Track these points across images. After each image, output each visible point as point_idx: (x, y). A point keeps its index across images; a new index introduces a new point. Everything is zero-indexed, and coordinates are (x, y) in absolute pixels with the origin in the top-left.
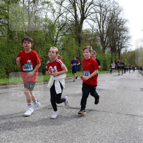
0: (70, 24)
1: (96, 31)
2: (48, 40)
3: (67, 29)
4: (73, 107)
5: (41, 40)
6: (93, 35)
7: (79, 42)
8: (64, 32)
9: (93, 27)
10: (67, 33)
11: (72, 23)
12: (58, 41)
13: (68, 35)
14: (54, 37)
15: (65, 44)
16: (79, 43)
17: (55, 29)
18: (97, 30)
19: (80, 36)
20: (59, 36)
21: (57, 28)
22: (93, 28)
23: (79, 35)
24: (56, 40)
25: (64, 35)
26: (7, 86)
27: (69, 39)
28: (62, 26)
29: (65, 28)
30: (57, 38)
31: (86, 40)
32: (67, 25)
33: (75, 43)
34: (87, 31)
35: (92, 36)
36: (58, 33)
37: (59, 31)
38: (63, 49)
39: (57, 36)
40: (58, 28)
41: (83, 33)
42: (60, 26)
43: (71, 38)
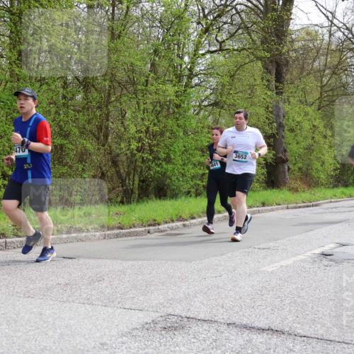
0: (243, 7)
1: (346, 32)
2: (161, 70)
3: (233, 29)
4: (257, 324)
5: (133, 71)
6: (333, 47)
7: (279, 78)
8: (219, 39)
9: (334, 17)
10: (230, 45)
11: (250, 4)
12: (196, 75)
13: (234, 50)
14: (182, 58)
15: (223, 86)
16: (276, 81)
17: (188, 28)
18: (347, 29)
19: (280, 54)
20: (203, 55)
21: (195, 24)
22: (332, 22)
23: (277, 49)
24: (190, 70)
25: (221, 50)
26: (8, 240)
27: (240, 67)
28: (215, 19)
29: (225, 23)
30: (193, 63)
31: (302, 69)
32: (234, 11)
33: (262, 79)
34: (308, 34)
35: (329, 52)
36: (200, 42)
37: (201, 36)
38: (216, 104)
39: (195, 55)
40: (199, 23)
41: (293, 41)
42: (205, 16)
43: (247, 60)
